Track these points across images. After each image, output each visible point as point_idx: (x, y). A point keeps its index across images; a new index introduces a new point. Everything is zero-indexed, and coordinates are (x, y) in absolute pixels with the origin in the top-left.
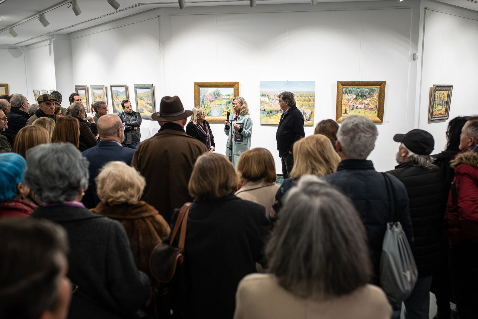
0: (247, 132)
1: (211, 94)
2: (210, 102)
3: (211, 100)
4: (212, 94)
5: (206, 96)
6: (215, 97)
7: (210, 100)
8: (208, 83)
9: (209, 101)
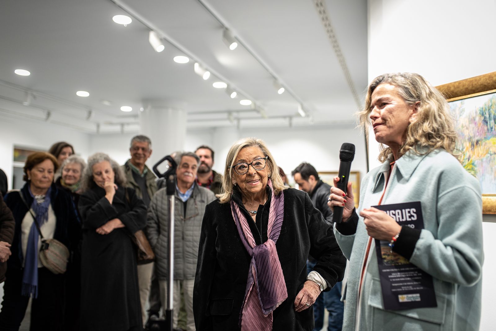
0: (449, 252)
1: (473, 120)
2: (473, 145)
3: (475, 140)
4: (477, 119)
5: (460, 126)
6: (486, 128)
7: (470, 139)
8: (459, 82)
9: (467, 144)
